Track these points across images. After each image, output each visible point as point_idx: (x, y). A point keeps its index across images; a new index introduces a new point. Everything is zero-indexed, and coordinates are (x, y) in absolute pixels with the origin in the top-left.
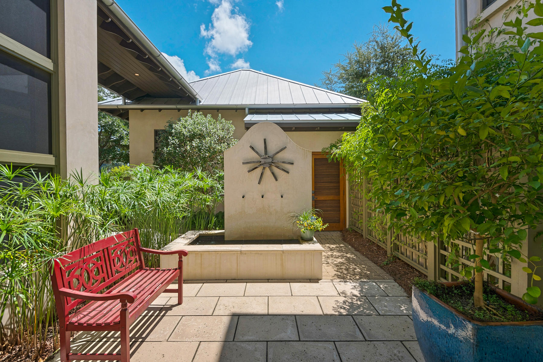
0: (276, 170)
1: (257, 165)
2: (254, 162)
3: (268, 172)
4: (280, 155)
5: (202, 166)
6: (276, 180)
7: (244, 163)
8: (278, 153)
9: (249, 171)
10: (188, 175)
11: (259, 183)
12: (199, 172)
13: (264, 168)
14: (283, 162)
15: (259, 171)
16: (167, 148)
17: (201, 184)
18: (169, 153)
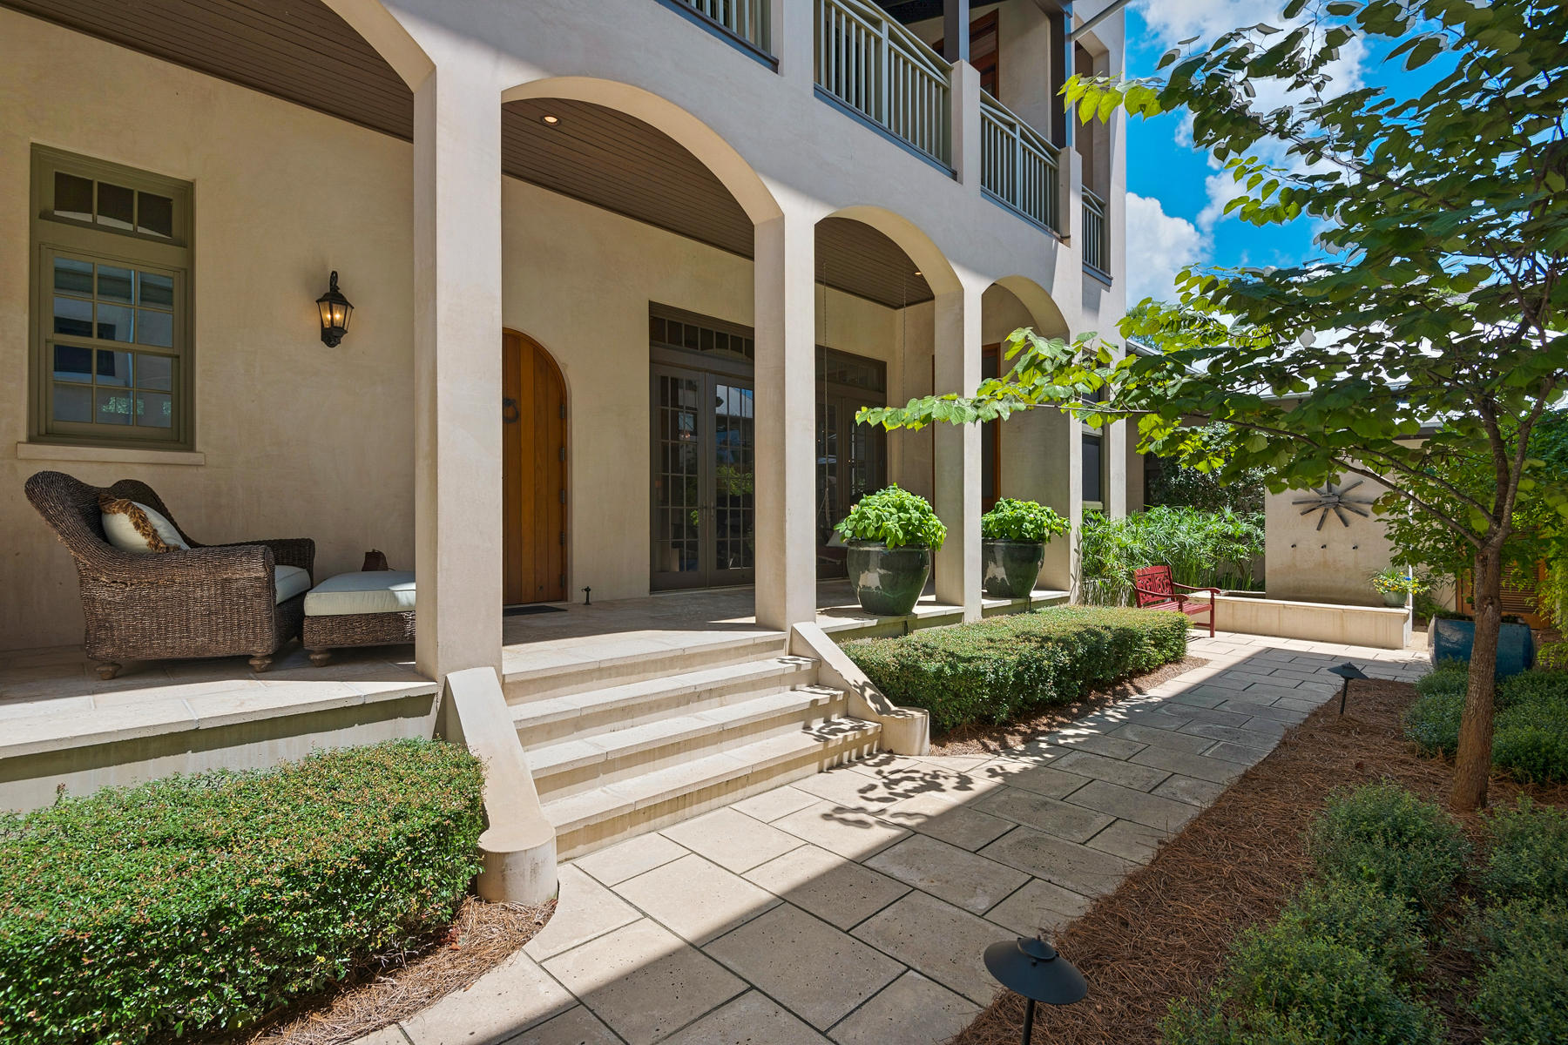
0: (1347, 513)
1: (1315, 506)
2: (1310, 502)
3: (1332, 515)
4: (1353, 492)
5: (1232, 504)
6: (1346, 525)
7: (1294, 503)
8: (1349, 489)
9: (1302, 514)
10: (1214, 518)
11: (1319, 529)
12: (1228, 511)
13: (1326, 510)
14: (1358, 502)
15: (1318, 513)
16: (1176, 478)
17: (1230, 529)
18: (1180, 485)
